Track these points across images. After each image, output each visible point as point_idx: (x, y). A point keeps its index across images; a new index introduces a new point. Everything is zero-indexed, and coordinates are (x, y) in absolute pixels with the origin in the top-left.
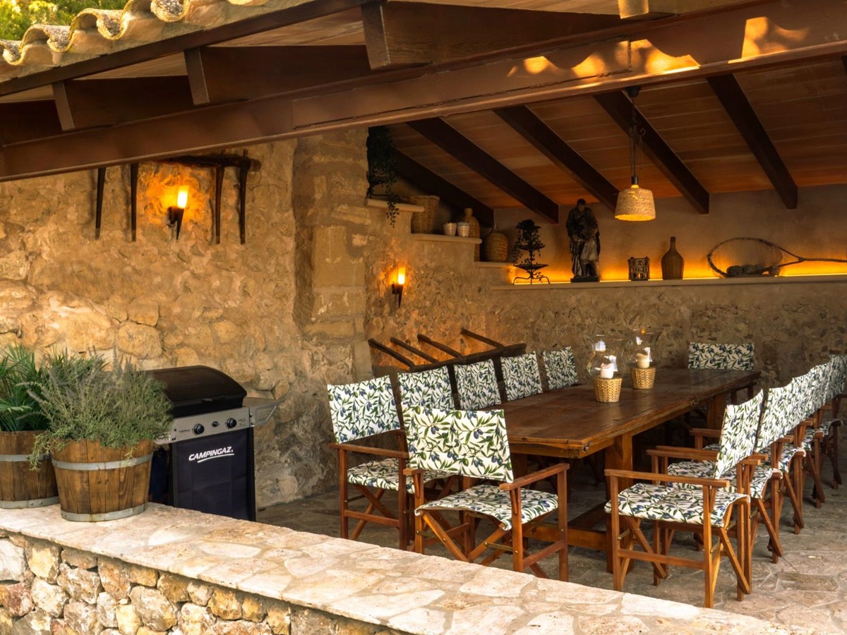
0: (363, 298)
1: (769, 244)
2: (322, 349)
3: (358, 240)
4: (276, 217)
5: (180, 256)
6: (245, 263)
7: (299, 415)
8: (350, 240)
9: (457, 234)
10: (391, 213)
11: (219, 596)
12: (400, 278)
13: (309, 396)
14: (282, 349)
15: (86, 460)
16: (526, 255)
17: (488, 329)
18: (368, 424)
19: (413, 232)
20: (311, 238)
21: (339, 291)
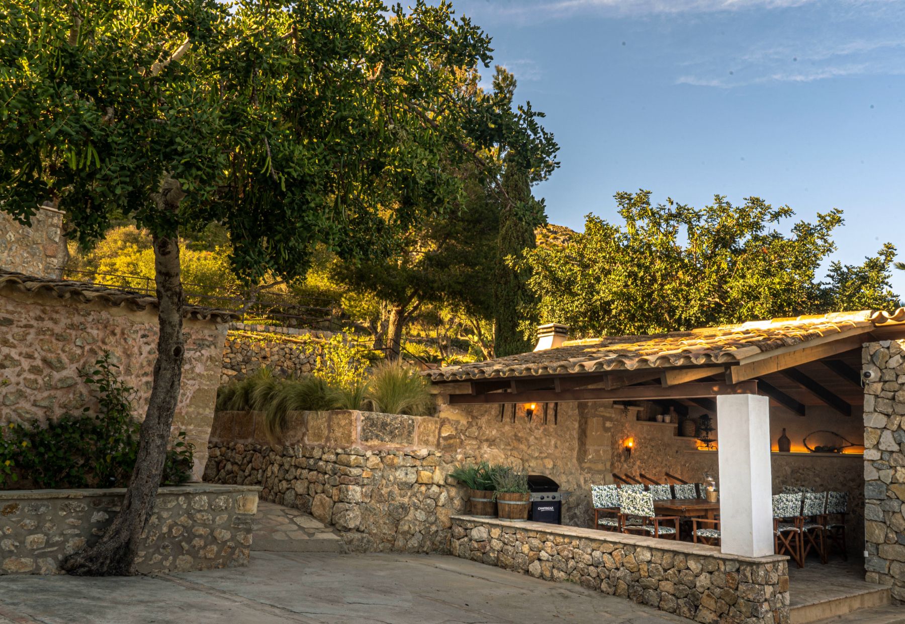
0: (610, 452)
1: (837, 435)
2: (590, 475)
3: (608, 424)
4: (570, 413)
5: (530, 429)
6: (556, 433)
7: (578, 505)
8: (604, 424)
9: (663, 421)
10: (625, 411)
11: (557, 538)
12: (630, 444)
13: (583, 497)
14: (571, 473)
15: (510, 500)
16: (704, 434)
17: (682, 474)
18: (607, 503)
19: (638, 419)
20: (586, 423)
21: (598, 448)
